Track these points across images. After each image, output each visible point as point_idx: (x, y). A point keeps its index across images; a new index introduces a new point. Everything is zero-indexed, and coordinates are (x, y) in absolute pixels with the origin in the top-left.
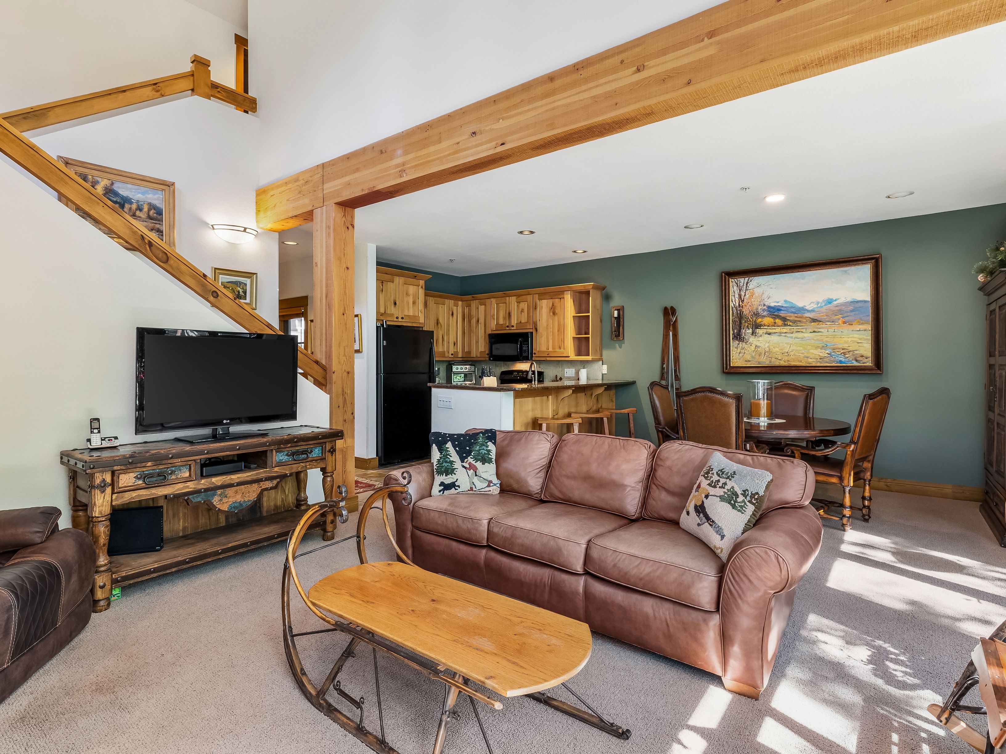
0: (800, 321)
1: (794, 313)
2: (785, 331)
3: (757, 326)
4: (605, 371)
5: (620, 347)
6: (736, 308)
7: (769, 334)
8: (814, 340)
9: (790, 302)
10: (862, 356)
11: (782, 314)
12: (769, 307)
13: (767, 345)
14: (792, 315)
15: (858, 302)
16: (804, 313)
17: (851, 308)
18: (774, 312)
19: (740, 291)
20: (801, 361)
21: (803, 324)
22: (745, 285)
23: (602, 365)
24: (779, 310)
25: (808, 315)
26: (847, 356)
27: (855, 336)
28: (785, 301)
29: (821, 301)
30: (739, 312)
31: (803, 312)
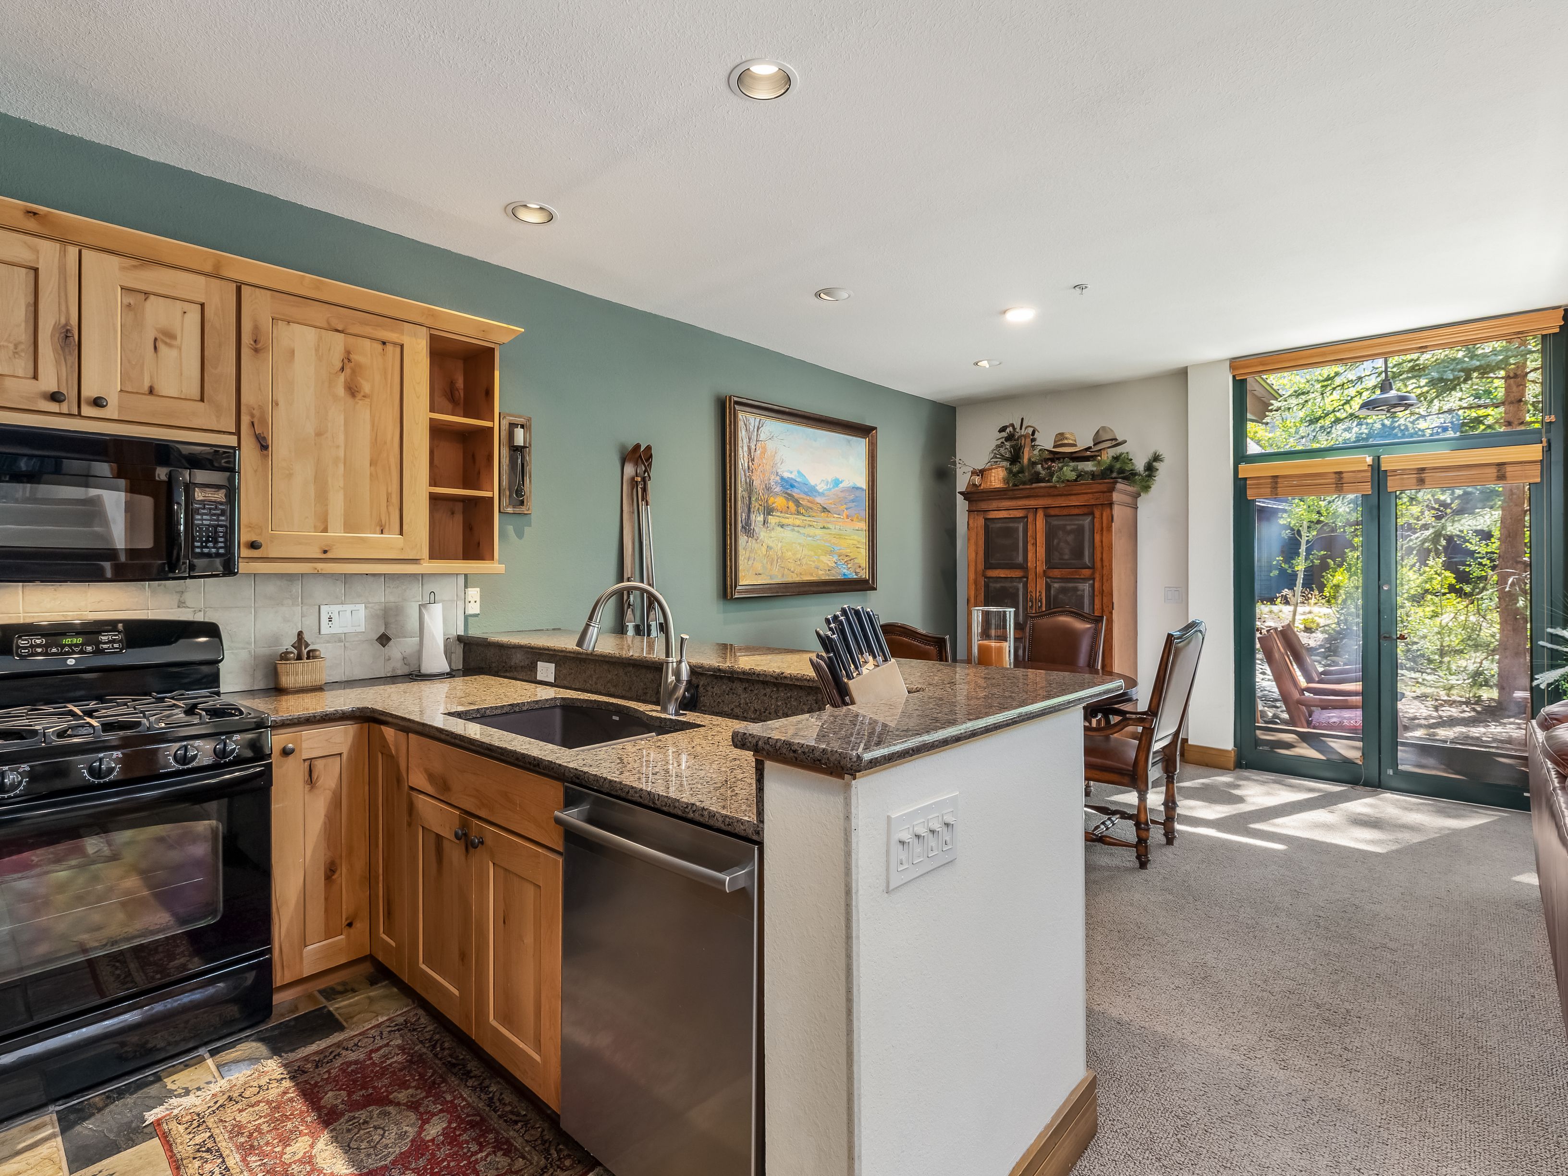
0: (811, 508)
1: (806, 494)
2: (798, 522)
3: (769, 511)
4: (474, 608)
5: (520, 534)
6: (744, 471)
7: (782, 526)
8: (824, 540)
9: (803, 475)
10: (860, 567)
11: (796, 493)
12: (782, 478)
13: (780, 545)
14: (804, 496)
15: (858, 488)
16: (815, 496)
17: (852, 497)
18: (787, 489)
19: (750, 439)
20: (812, 575)
21: (814, 514)
22: (756, 430)
23: (466, 587)
24: (792, 486)
25: (819, 500)
26: (849, 566)
27: (856, 537)
28: (799, 472)
29: (830, 481)
30: (748, 480)
31: (815, 494)
